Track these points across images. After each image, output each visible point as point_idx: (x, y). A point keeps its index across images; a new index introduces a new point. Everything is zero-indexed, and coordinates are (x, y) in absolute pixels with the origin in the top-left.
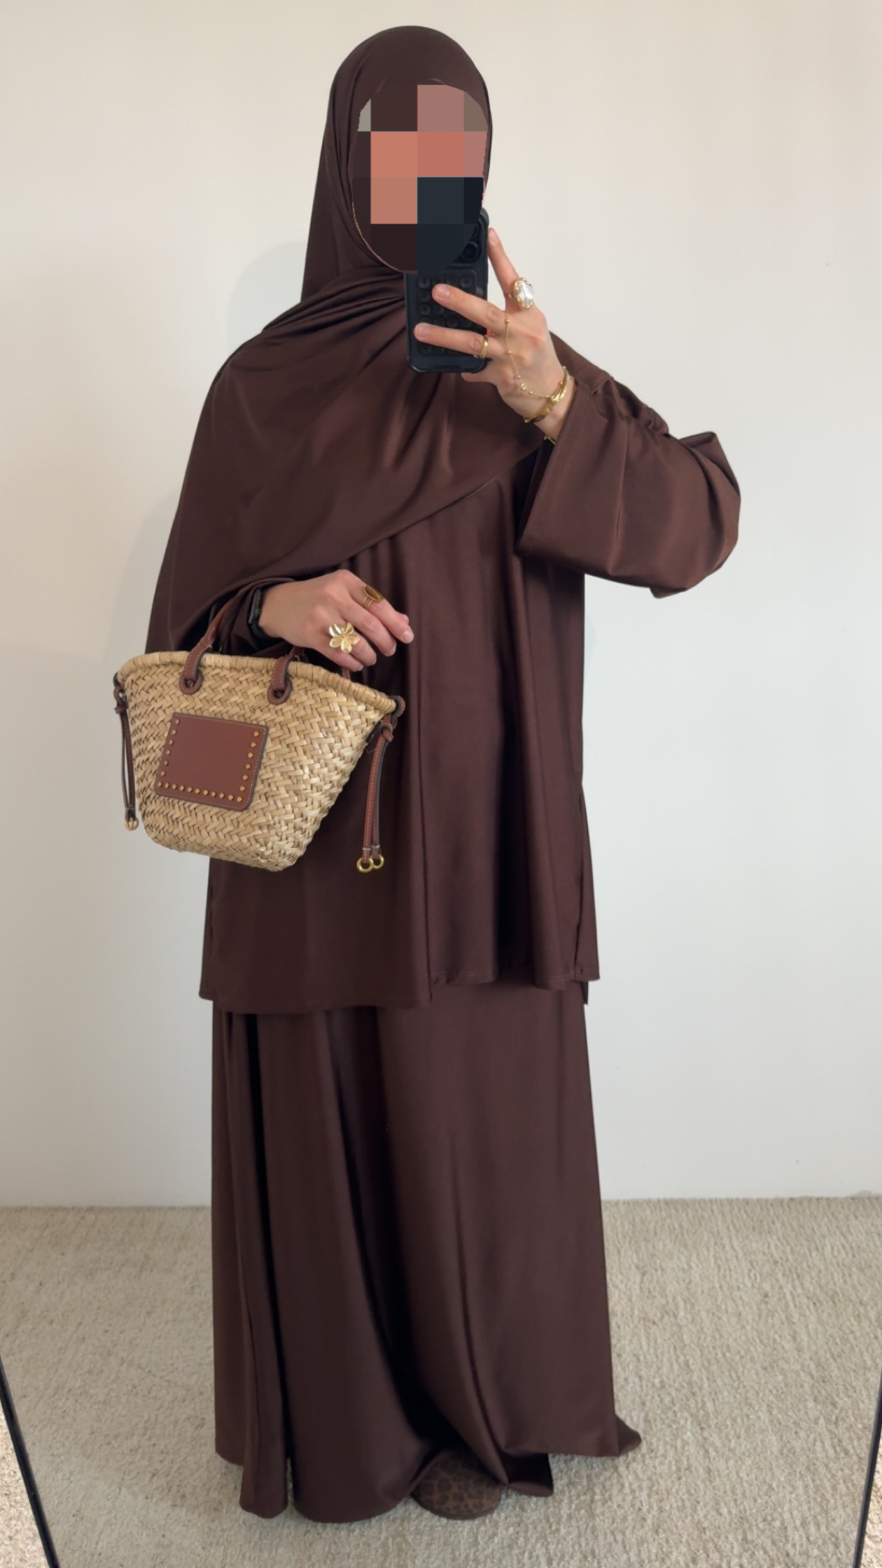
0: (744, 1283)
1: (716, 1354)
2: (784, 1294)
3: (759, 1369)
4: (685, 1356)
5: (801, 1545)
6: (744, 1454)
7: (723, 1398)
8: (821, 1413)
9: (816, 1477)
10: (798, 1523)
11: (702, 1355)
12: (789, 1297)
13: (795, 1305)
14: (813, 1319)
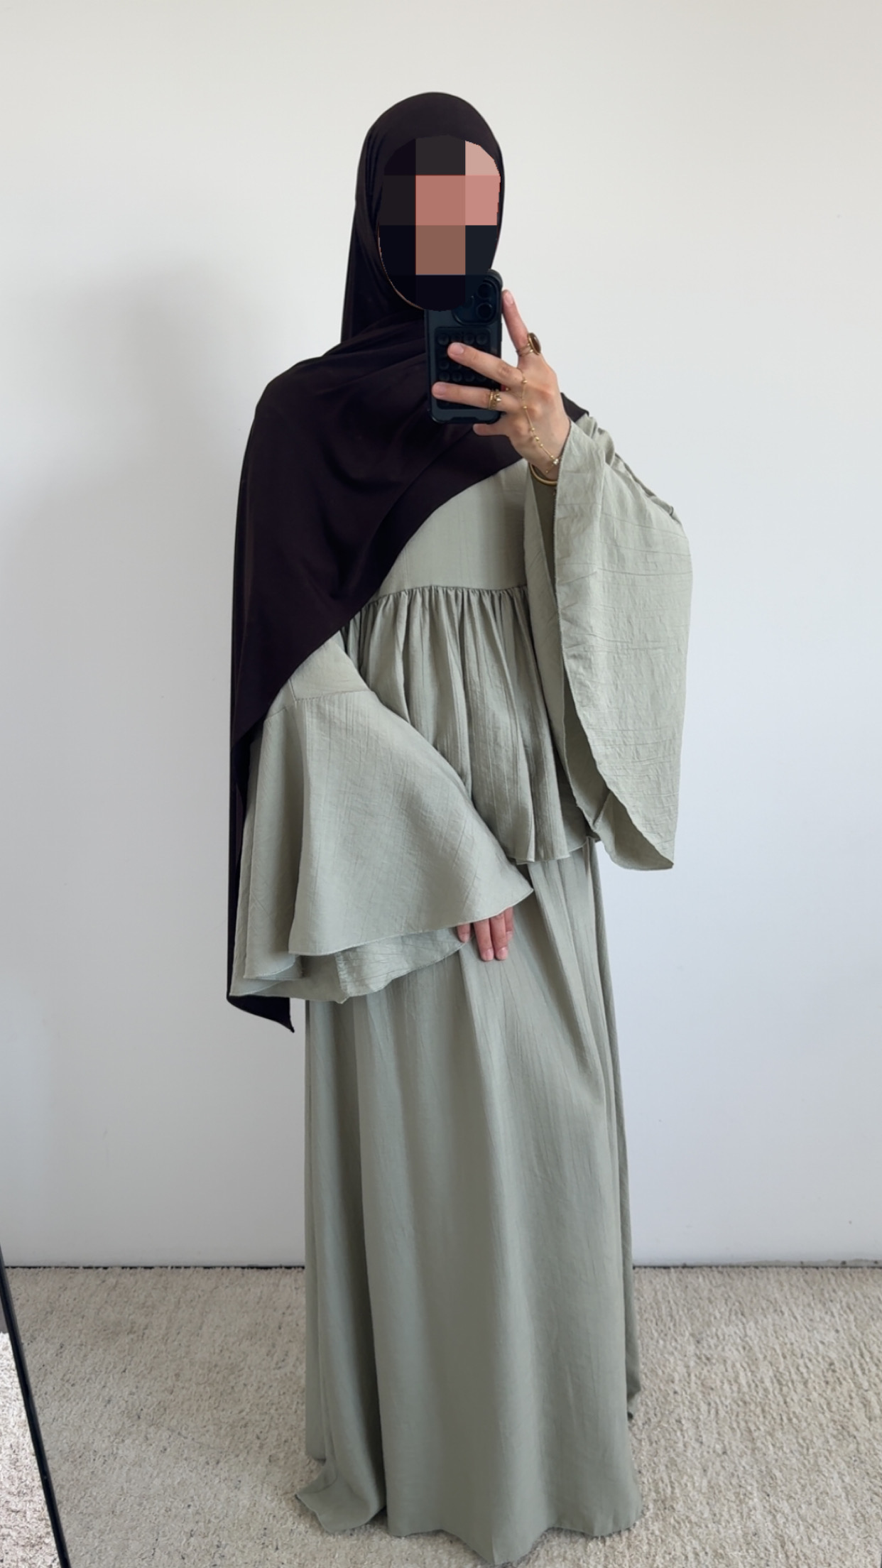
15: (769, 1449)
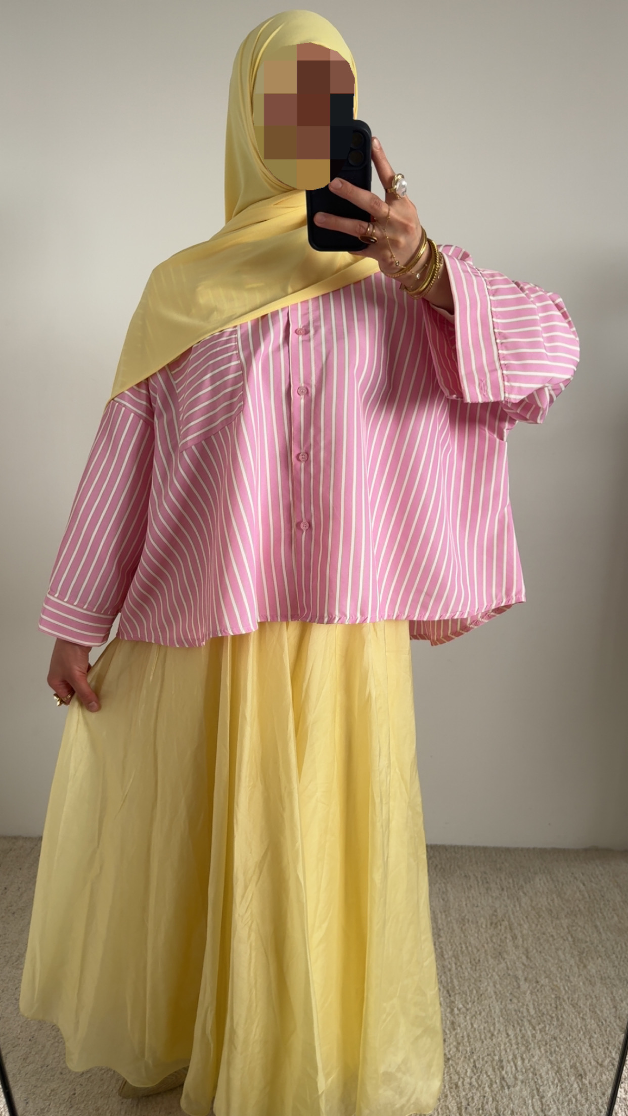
0: (481, 902)
1: (462, 947)
2: (507, 911)
3: (489, 957)
4: (441, 948)
5: (512, 1072)
6: (476, 1012)
7: (464, 977)
8: (529, 988)
9: (523, 1028)
10: (511, 1057)
11: (452, 948)
12: (510, 913)
13: (514, 919)
14: (526, 926)
15: (452, 967)
